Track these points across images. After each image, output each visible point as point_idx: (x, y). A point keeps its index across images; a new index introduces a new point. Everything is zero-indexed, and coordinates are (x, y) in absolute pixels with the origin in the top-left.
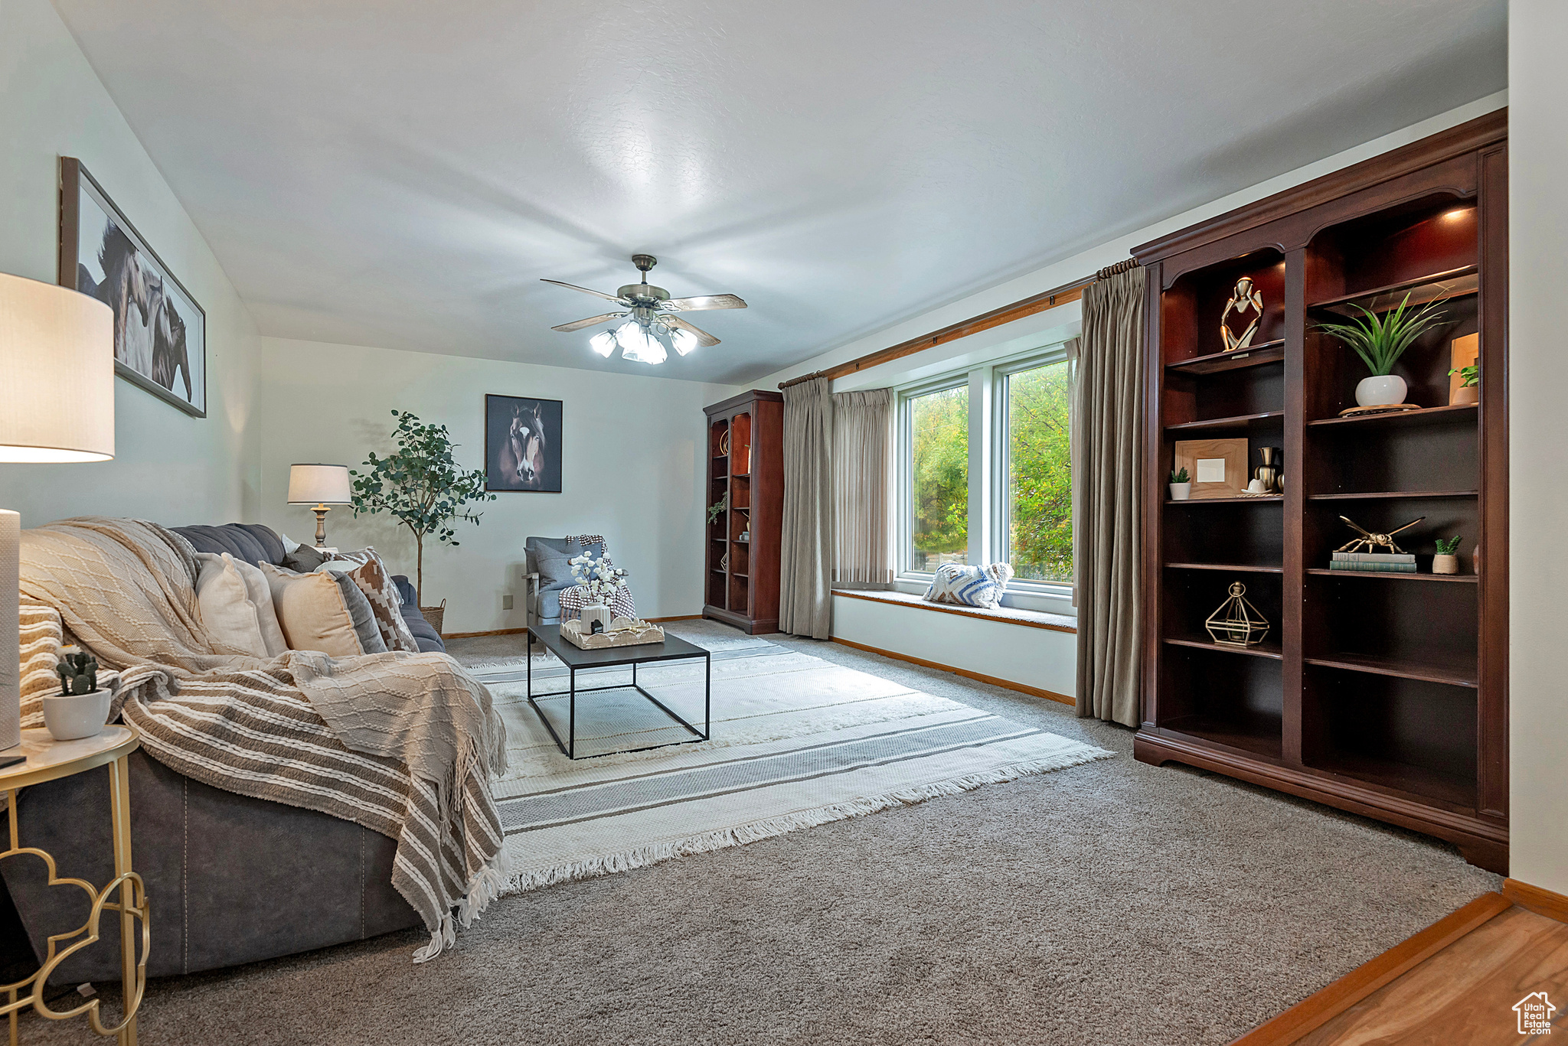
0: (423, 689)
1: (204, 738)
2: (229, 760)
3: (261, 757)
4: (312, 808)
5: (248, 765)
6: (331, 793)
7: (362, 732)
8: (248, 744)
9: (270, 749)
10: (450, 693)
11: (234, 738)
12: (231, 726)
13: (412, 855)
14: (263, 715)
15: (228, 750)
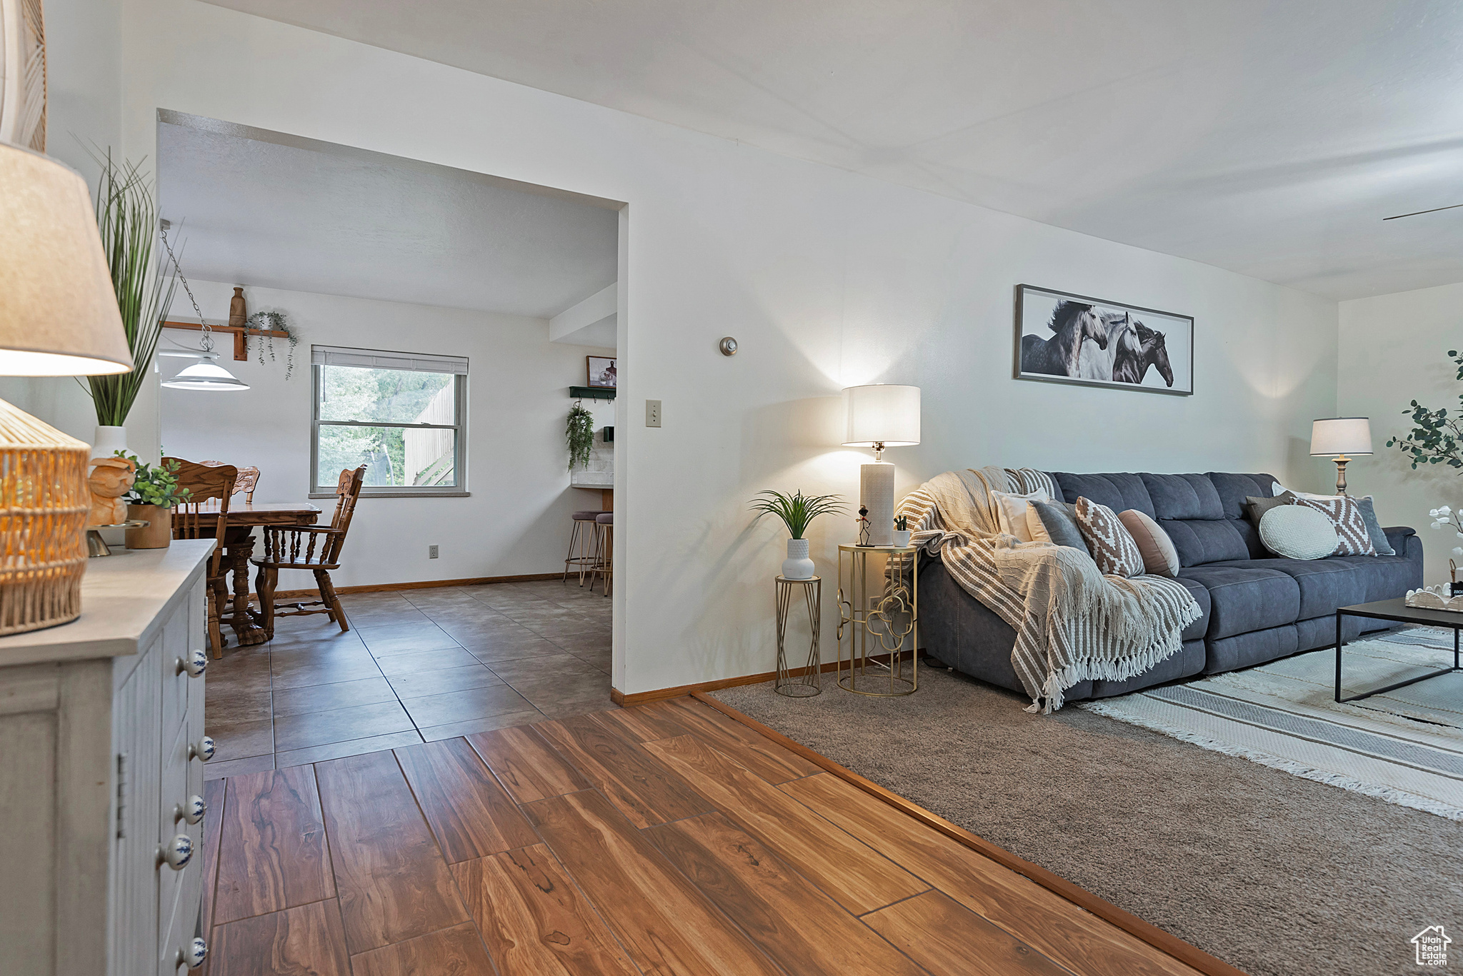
0: (1037, 562)
1: (958, 564)
2: (966, 576)
3: (977, 579)
4: (994, 611)
5: (972, 581)
6: (1002, 607)
7: (1012, 578)
8: (974, 573)
9: (981, 577)
10: (1051, 567)
11: (969, 568)
12: (969, 562)
13: (1020, 649)
14: (979, 560)
15: (967, 572)
